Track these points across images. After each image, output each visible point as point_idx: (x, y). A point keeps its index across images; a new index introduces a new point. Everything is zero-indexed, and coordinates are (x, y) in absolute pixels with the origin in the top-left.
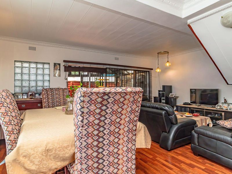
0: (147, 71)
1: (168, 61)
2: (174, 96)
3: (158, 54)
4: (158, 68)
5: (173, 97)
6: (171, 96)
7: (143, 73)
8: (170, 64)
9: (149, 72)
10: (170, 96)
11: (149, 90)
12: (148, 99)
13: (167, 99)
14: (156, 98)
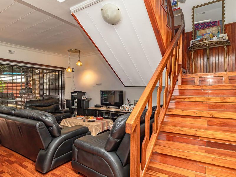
0: (59, 71)
1: (79, 61)
2: (86, 99)
3: (69, 51)
4: (69, 67)
5: (85, 100)
6: (84, 98)
7: (56, 72)
8: (81, 64)
9: (61, 71)
10: (82, 98)
11: (62, 92)
12: (61, 102)
13: (80, 102)
14: (69, 101)
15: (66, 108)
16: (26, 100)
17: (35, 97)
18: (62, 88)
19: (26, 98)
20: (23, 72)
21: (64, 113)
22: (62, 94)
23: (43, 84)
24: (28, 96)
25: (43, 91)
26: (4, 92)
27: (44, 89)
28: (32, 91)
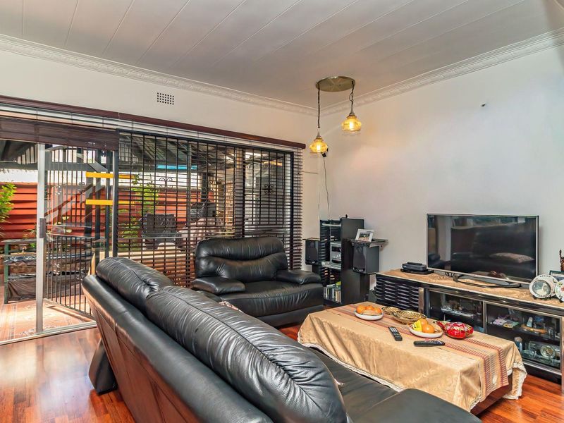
0: (285, 153)
1: (352, 114)
2: (370, 240)
3: (319, 85)
4: (318, 137)
5: (367, 244)
6: (362, 239)
8: (360, 124)
9: (292, 154)
10: (357, 238)
12: (288, 246)
13: (349, 249)
14: (312, 244)
15: (304, 268)
16: (202, 237)
17: (223, 229)
18: (292, 205)
19: (200, 231)
20: (192, 165)
21: (304, 284)
22: (292, 222)
23: (244, 191)
24: (206, 226)
25: (244, 212)
26: (157, 213)
27: (246, 206)
28: (214, 212)
